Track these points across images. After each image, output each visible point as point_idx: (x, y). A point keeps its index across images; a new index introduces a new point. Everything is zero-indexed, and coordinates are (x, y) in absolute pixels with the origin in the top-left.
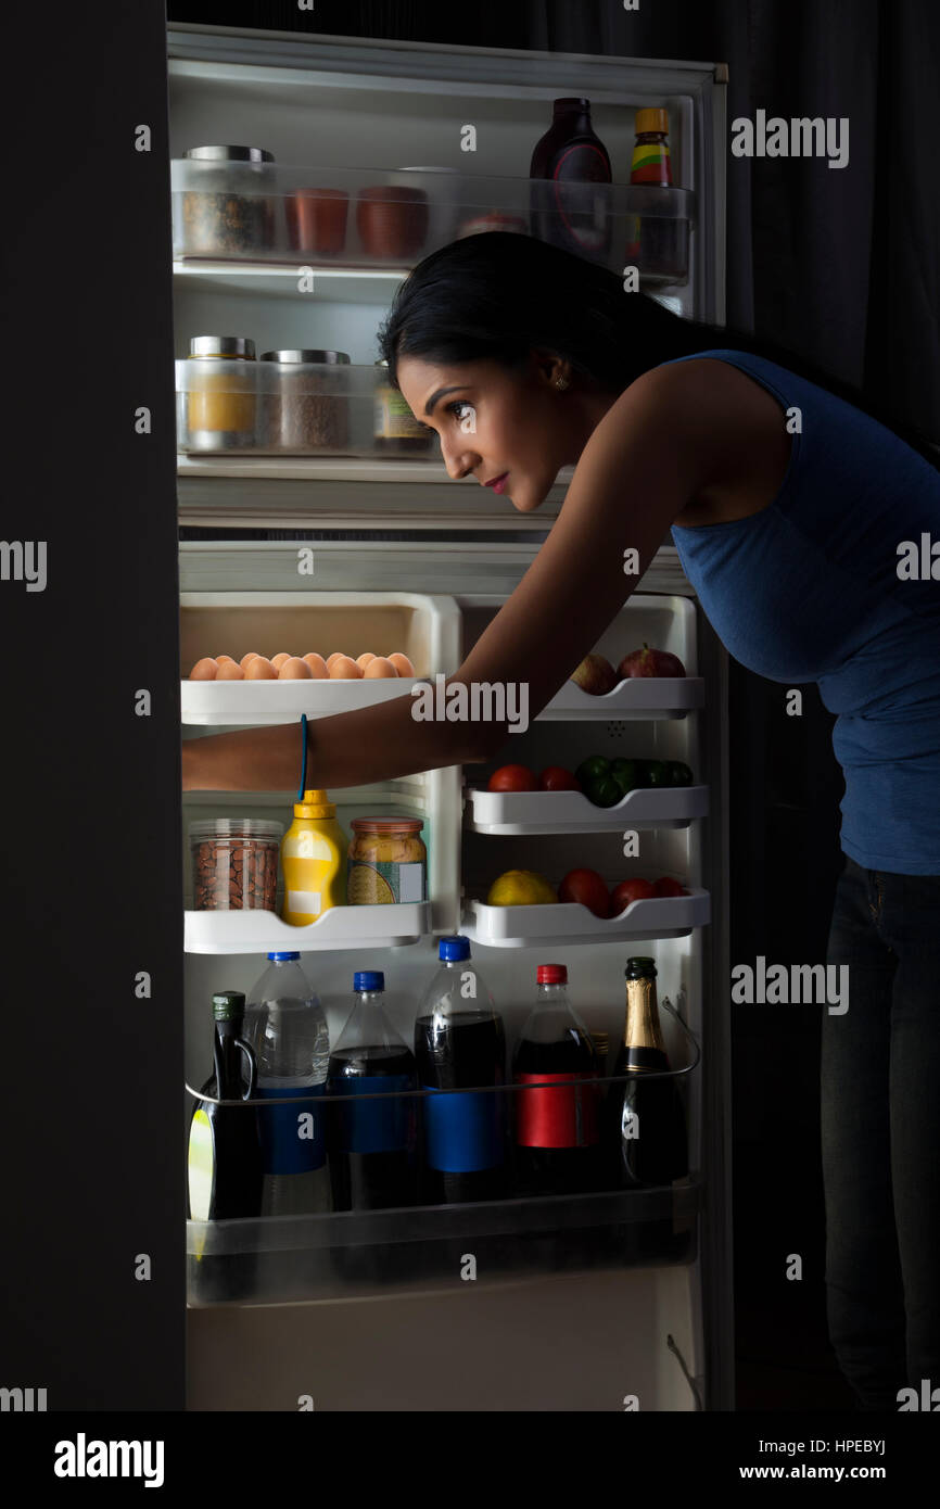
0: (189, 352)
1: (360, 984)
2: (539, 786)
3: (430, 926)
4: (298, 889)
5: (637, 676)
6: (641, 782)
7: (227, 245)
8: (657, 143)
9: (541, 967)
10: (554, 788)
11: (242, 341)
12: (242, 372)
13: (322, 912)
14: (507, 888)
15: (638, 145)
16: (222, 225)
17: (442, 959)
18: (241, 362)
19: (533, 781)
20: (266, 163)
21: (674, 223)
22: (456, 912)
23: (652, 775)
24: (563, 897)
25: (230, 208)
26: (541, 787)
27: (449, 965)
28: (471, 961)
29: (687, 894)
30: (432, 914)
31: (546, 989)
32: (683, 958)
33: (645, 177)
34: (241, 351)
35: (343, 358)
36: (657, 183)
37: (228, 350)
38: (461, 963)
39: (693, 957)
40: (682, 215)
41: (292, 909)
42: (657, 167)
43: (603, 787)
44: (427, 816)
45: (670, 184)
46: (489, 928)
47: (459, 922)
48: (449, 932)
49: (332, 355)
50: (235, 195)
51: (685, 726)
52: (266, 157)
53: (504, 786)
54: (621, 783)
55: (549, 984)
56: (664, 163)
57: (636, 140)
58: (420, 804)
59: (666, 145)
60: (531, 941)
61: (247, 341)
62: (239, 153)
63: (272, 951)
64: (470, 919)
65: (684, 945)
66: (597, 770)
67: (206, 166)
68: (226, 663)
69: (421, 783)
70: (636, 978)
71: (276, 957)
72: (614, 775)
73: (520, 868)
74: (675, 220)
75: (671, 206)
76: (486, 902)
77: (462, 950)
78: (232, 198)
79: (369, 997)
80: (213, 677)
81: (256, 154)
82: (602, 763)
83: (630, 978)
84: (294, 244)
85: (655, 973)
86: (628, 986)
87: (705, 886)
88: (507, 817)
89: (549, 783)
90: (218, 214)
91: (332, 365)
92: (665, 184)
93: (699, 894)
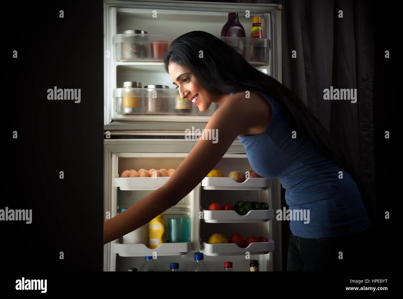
0: (123, 86)
1: (172, 267)
2: (223, 209)
3: (190, 249)
4: (153, 238)
5: (252, 177)
6: (253, 208)
7: (133, 56)
8: (258, 26)
9: (225, 263)
10: (228, 209)
11: (138, 83)
12: (138, 91)
13: (159, 245)
14: (214, 239)
15: (253, 27)
16: (132, 51)
17: (195, 259)
18: (138, 88)
19: (221, 207)
20: (145, 34)
21: (264, 48)
22: (199, 245)
23: (257, 206)
24: (230, 242)
25: (134, 46)
26: (224, 209)
27: (197, 261)
28: (204, 260)
29: (268, 241)
30: (191, 246)
31: (226, 269)
32: (267, 261)
33: (255, 35)
34: (138, 86)
35: (167, 87)
36: (258, 37)
37: (134, 85)
38: (201, 261)
39: (270, 260)
40: (266, 46)
41: (151, 244)
42: (258, 32)
43: (242, 209)
44: (190, 217)
45: (262, 37)
46: (208, 250)
47: (199, 249)
48: (197, 251)
49: (164, 87)
50: (136, 43)
51: (267, 192)
52: (145, 33)
53: (212, 209)
54: (247, 208)
55: (227, 268)
56: (260, 32)
57: (252, 25)
58: (189, 214)
59: (261, 27)
60: (221, 254)
61: (139, 83)
62: (138, 32)
63: (146, 256)
64: (203, 248)
65: (267, 256)
66: (240, 205)
67: (128, 35)
68: (133, 172)
69: (189, 208)
70: (253, 266)
71: (147, 258)
72: (245, 206)
73: (218, 233)
74: (264, 47)
75: (262, 43)
76: (208, 242)
77: (201, 256)
78: (135, 44)
79: (174, 270)
80: (129, 176)
81: (143, 32)
82: (242, 203)
83: (251, 266)
84: (153, 56)
85: (258, 265)
86: (250, 268)
87: (273, 239)
88: (213, 218)
89: (226, 208)
90: (131, 48)
91: (164, 89)
92: (261, 37)
93: (271, 241)
